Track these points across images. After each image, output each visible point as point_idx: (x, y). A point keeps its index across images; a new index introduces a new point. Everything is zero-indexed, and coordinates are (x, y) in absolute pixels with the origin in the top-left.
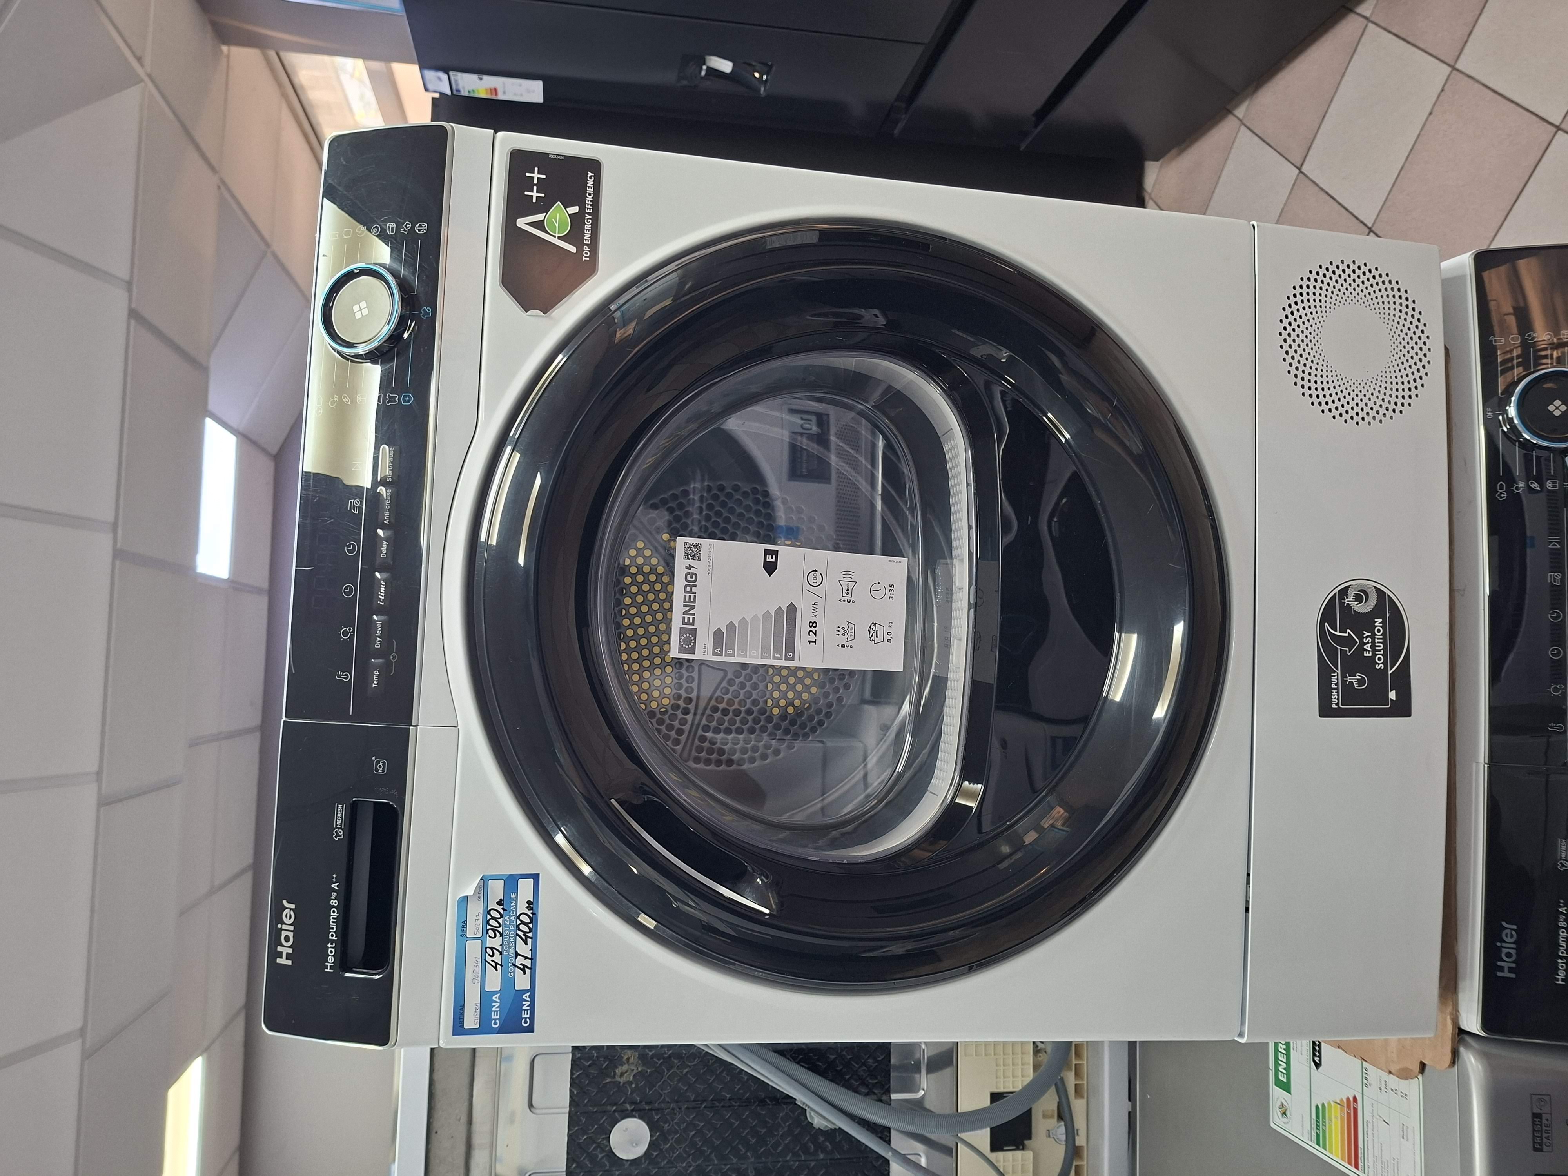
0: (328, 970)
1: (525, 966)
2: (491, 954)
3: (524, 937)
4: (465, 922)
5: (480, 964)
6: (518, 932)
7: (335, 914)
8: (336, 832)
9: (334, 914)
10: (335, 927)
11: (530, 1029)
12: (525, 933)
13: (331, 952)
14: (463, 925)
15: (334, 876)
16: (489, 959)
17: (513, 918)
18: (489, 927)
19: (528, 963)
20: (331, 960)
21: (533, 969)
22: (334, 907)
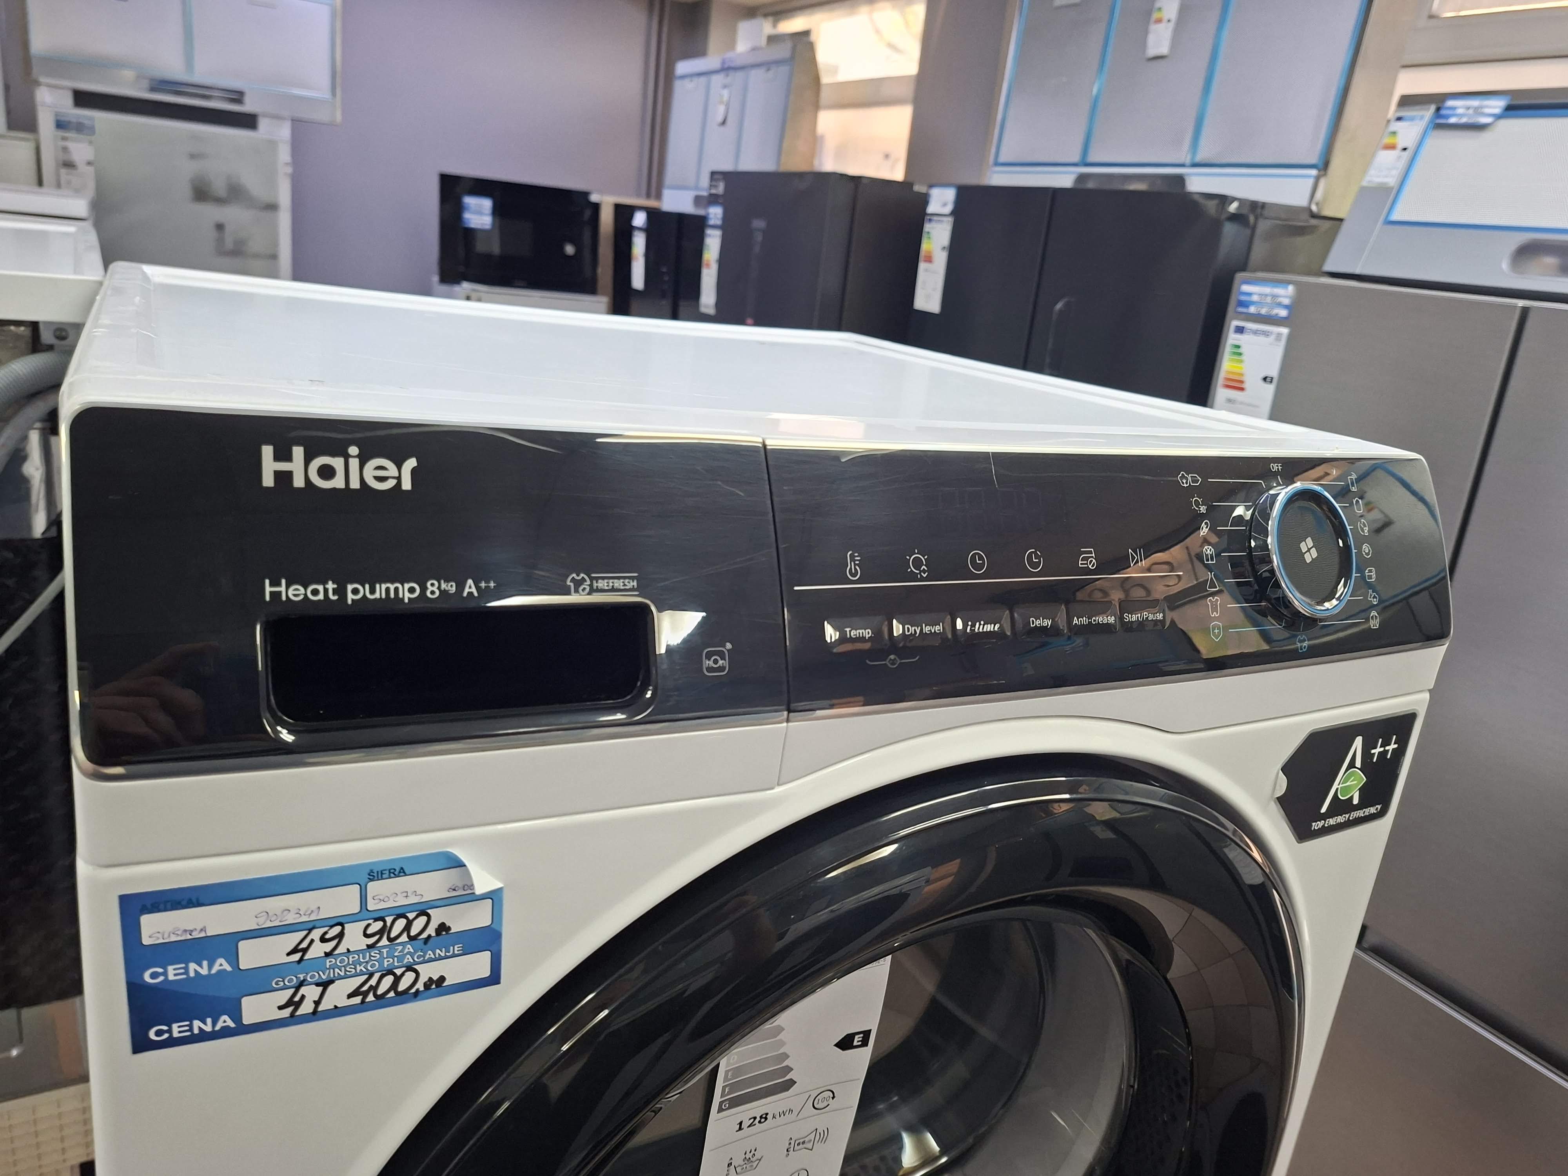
0: (268, 589)
1: (298, 1005)
2: (327, 936)
3: (365, 988)
4: (402, 872)
5: (304, 919)
6: (377, 976)
7: (407, 595)
8: (583, 580)
9: (406, 592)
10: (377, 595)
11: (140, 1044)
12: (374, 989)
13: (315, 592)
14: (396, 870)
15: (492, 584)
16: (316, 934)
17: (408, 959)
18: (389, 920)
19: (307, 1008)
20: (295, 593)
21: (293, 1020)
22: (424, 589)
